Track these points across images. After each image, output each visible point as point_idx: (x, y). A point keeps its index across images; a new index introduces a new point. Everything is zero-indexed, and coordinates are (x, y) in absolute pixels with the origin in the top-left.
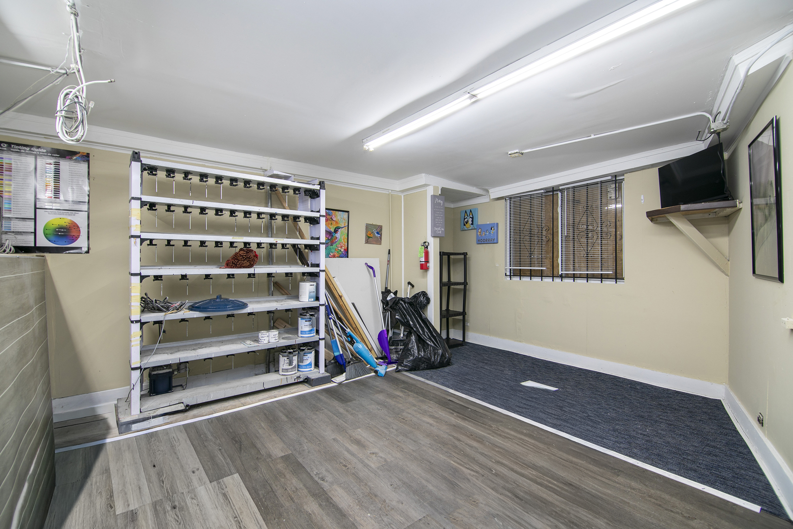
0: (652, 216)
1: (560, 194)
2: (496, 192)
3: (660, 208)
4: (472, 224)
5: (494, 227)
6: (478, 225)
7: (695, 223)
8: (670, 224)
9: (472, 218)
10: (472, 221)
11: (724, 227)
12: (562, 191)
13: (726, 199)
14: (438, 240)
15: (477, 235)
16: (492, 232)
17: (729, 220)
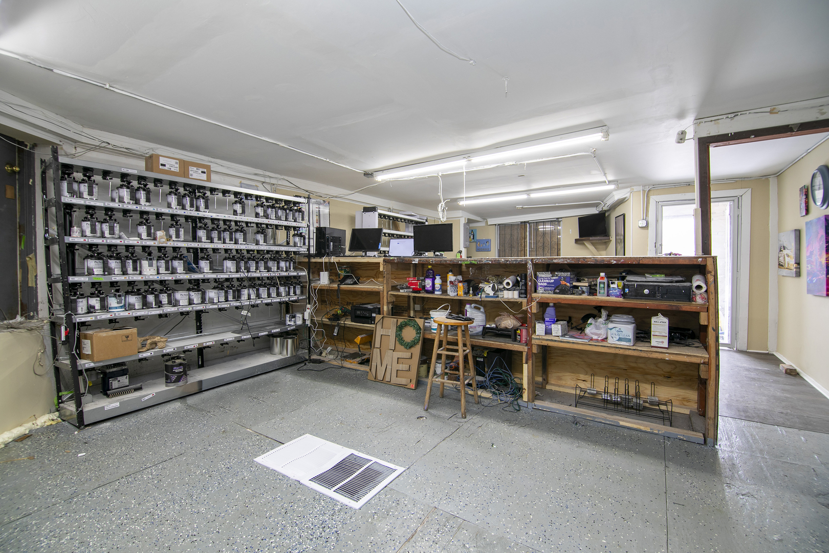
0: (577, 241)
1: (528, 225)
2: (492, 221)
3: (578, 238)
4: (473, 239)
5: (488, 241)
6: (477, 240)
7: (593, 244)
8: (584, 244)
9: (473, 235)
10: (473, 237)
11: (604, 246)
12: (529, 223)
13: (606, 236)
14: (466, 249)
15: (477, 246)
16: (487, 244)
17: (607, 243)
